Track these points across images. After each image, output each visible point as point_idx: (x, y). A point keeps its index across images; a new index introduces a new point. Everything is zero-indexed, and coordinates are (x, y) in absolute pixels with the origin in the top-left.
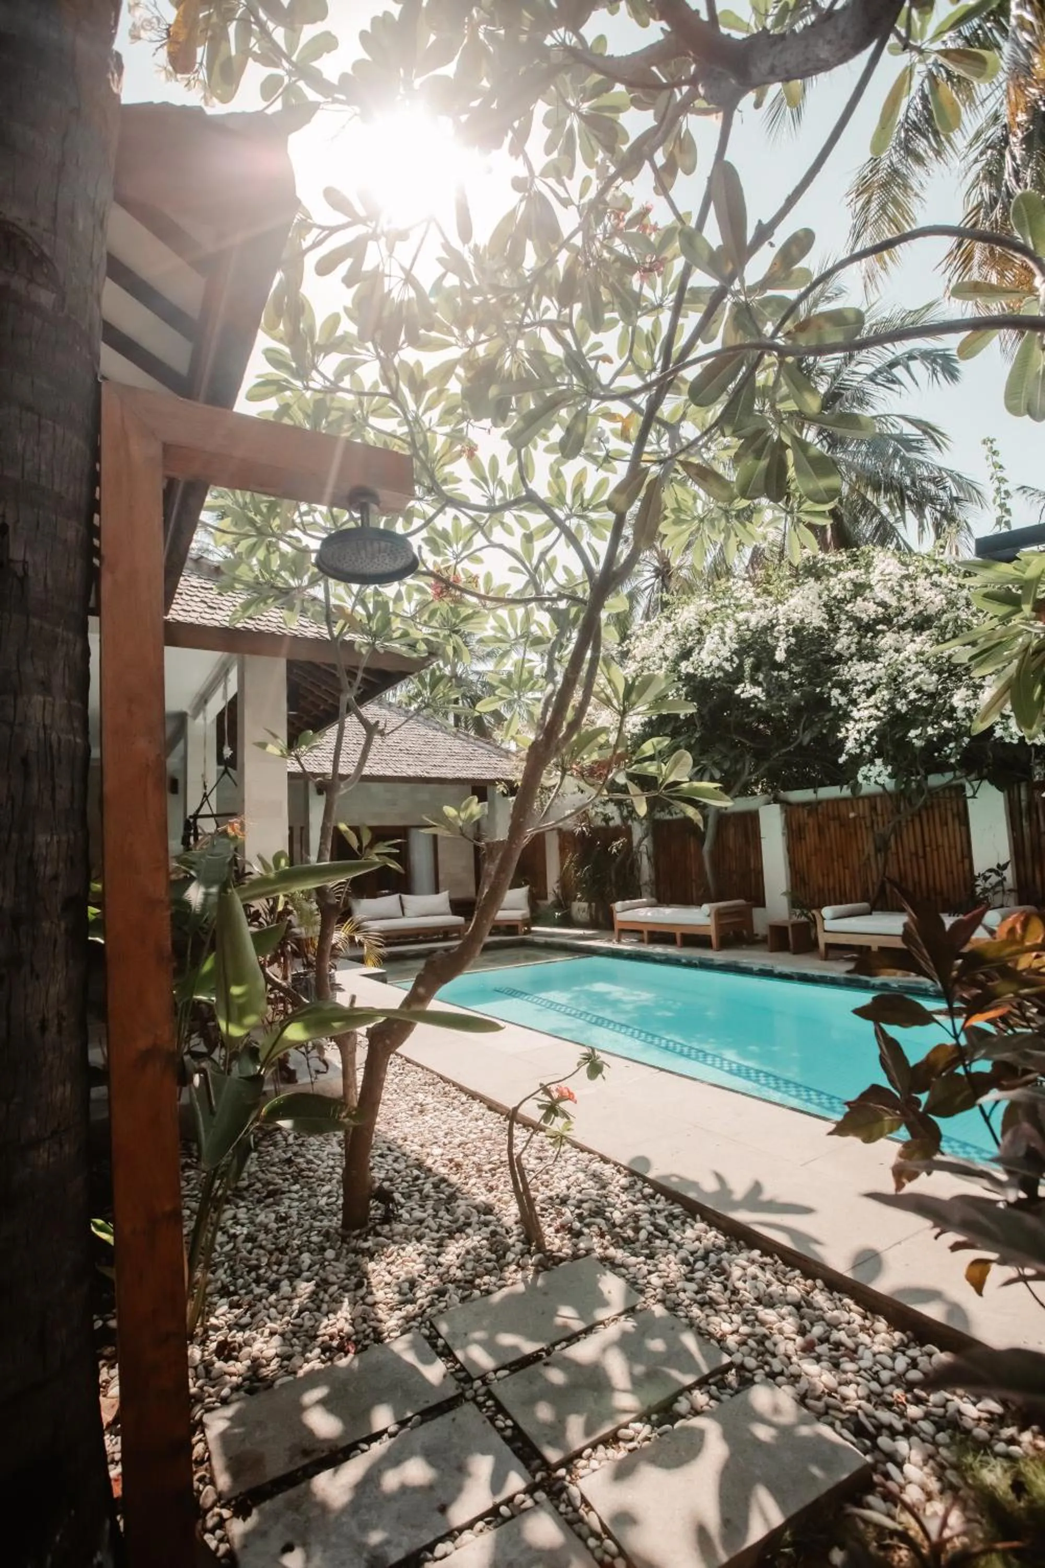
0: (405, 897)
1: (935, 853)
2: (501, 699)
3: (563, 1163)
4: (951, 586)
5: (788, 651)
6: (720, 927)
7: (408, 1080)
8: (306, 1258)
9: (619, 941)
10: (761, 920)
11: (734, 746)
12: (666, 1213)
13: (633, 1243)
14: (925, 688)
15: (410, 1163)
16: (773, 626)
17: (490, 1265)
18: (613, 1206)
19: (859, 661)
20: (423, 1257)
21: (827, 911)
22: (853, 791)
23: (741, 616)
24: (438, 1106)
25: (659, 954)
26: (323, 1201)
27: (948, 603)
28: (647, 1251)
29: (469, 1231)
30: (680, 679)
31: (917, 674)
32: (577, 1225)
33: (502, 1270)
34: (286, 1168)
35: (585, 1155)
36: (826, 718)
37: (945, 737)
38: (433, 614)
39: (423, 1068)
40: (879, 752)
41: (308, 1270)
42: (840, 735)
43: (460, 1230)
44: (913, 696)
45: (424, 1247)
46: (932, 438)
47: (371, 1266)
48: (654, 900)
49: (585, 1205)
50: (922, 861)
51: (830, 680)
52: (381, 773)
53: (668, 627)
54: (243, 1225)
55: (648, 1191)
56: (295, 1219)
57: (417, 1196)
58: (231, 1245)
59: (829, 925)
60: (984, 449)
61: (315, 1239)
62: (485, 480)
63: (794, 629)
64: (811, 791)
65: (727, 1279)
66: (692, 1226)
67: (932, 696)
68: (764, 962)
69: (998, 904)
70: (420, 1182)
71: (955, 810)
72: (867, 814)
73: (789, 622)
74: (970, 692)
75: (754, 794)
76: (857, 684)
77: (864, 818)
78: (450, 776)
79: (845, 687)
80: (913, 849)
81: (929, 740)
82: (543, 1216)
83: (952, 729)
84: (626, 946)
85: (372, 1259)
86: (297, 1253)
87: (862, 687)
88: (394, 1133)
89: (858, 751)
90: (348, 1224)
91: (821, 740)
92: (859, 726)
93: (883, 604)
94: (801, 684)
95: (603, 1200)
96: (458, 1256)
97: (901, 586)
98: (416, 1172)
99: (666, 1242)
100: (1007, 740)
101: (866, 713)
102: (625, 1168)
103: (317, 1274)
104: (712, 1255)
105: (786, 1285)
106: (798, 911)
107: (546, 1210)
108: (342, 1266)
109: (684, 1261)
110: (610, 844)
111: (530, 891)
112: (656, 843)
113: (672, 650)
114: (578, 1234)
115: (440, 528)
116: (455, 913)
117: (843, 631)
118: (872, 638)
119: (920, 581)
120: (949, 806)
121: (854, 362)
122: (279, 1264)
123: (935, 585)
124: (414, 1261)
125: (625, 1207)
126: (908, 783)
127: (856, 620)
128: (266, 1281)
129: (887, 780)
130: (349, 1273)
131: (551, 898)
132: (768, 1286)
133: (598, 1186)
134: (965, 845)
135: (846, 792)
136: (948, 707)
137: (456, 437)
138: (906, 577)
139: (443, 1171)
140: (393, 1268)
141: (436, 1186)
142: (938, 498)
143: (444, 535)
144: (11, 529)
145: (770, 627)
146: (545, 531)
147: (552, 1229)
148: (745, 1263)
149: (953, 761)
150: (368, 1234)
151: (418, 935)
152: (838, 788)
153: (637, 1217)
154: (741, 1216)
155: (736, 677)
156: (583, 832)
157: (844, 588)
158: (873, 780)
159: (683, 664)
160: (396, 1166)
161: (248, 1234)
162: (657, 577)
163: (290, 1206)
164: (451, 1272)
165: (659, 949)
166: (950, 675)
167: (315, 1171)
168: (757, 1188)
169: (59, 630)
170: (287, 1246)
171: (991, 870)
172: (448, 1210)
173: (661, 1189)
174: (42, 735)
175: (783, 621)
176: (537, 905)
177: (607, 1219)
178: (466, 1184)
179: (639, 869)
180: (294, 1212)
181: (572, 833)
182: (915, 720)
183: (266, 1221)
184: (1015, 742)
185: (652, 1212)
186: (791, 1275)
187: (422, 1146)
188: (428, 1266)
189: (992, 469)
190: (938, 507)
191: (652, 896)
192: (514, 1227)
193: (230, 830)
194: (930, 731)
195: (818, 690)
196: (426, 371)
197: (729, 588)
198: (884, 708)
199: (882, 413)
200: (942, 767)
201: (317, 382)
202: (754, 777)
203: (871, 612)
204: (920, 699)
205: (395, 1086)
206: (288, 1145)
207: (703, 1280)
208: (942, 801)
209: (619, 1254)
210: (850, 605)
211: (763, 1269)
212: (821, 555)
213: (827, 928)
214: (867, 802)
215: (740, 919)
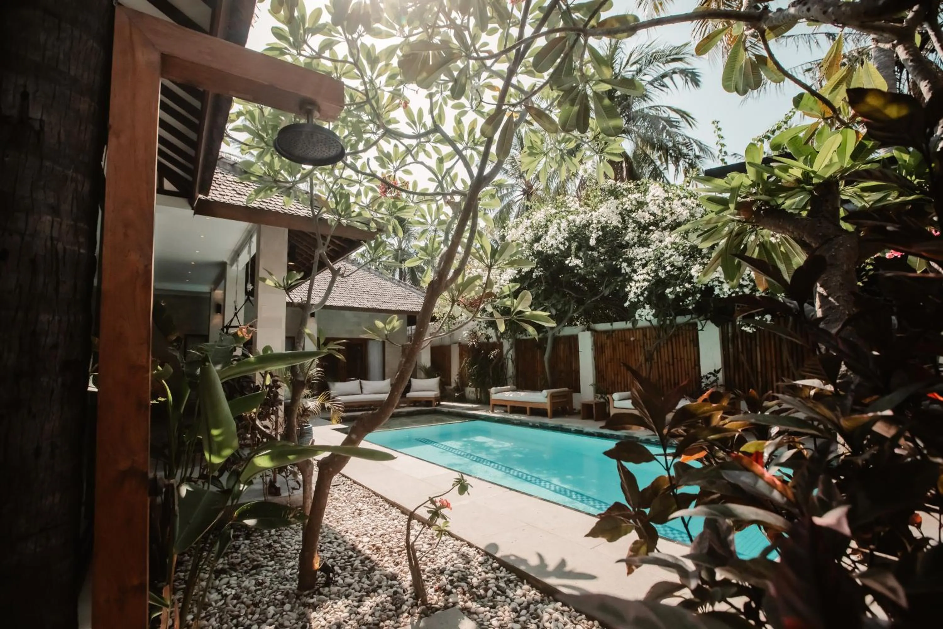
0: (364, 382)
1: (679, 363)
2: (421, 259)
3: (444, 547)
4: (692, 205)
5: (597, 239)
6: (553, 404)
7: (353, 495)
8: (272, 610)
9: (493, 411)
10: (577, 401)
11: (564, 295)
12: (506, 579)
13: (483, 598)
14: (676, 264)
15: (347, 547)
16: (590, 224)
17: (391, 613)
18: (473, 575)
19: (639, 247)
20: (348, 608)
21: (616, 396)
22: (633, 325)
23: (571, 218)
24: (370, 511)
25: (516, 420)
26: (288, 572)
27: (691, 216)
28: (491, 604)
29: (380, 591)
30: (533, 253)
31: (671, 256)
32: (449, 587)
33: (398, 617)
34: (267, 550)
35: (458, 543)
36: (618, 280)
37: (687, 293)
38: (381, 205)
39: (363, 487)
40: (648, 300)
41: (272, 618)
42: (627, 290)
43: (374, 591)
44: (669, 268)
45: (350, 601)
46: (687, 120)
47: (314, 614)
48: (515, 387)
49: (455, 574)
50: (671, 367)
51: (622, 257)
52: (350, 305)
53: (527, 223)
54: (233, 588)
55: (496, 565)
56: (268, 584)
57: (349, 568)
58: (223, 601)
59: (617, 404)
60: (714, 126)
61: (279, 597)
62: (414, 123)
63: (602, 227)
64: (609, 324)
65: (539, 621)
66: (521, 587)
67: (680, 269)
68: (578, 425)
70: (353, 559)
71: (691, 338)
72: (641, 339)
73: (599, 222)
74: (701, 267)
75: (576, 325)
76: (637, 260)
77: (639, 340)
78: (393, 309)
79: (630, 262)
80: (667, 360)
81: (677, 295)
82: (428, 581)
83: (690, 289)
84: (497, 414)
85: (314, 610)
86: (266, 606)
87: (640, 262)
88: (340, 528)
89: (636, 300)
90: (301, 587)
91: (615, 293)
92: (638, 285)
93: (653, 214)
94: (605, 259)
95: (467, 571)
96: (371, 608)
97: (664, 204)
98: (351, 553)
99: (504, 597)
100: (722, 296)
101: (642, 277)
102: (483, 551)
103: (277, 621)
104: (532, 606)
105: (576, 624)
106: (599, 396)
107: (430, 577)
108: (294, 615)
109: (514, 610)
110: (489, 353)
111: (440, 380)
112: (517, 352)
113: (529, 236)
114: (449, 593)
115: (386, 151)
117: (630, 229)
118: (647, 234)
119: (675, 202)
120: (688, 335)
121: (642, 74)
122: (253, 614)
123: (683, 204)
124: (342, 611)
125: (480, 575)
126: (664, 321)
127: (638, 223)
128: (242, 626)
129: (652, 318)
130: (298, 619)
131: (453, 385)
132: (565, 625)
133: (464, 562)
134: (696, 358)
135: (629, 325)
136: (688, 275)
137: (396, 94)
138: (667, 199)
139: (368, 552)
140: (328, 616)
141: (362, 562)
142: (688, 155)
143: (388, 156)
144: (31, 97)
145: (587, 225)
146: (450, 156)
147: (433, 590)
148: (551, 611)
149: (690, 307)
150: (314, 593)
151: (371, 405)
152: (624, 322)
153: (487, 581)
154: (552, 581)
155: (567, 254)
156: (473, 346)
157: (631, 204)
158: (644, 317)
159: (536, 245)
160: (338, 549)
161: (236, 594)
162: (524, 194)
163: (266, 576)
164: (365, 618)
165: (516, 417)
166: (691, 257)
167: (285, 552)
168: (563, 563)
169: (70, 173)
170: (260, 602)
171: (710, 373)
172: (368, 578)
173: (503, 564)
174: (49, 243)
175: (595, 221)
176: (444, 388)
177: (468, 583)
178: (382, 561)
179: (506, 369)
180: (268, 580)
181: (467, 346)
182: (669, 283)
183: (248, 585)
184: (726, 297)
185: (497, 579)
186: (579, 618)
187: (357, 536)
188: (351, 614)
189: (718, 139)
190: (687, 160)
191: (514, 385)
192: (409, 589)
193: (239, 333)
194: (678, 289)
195: (614, 263)
196: (378, 51)
197: (565, 201)
198: (652, 275)
199: (657, 104)
200: (684, 312)
201: (307, 51)
202: (575, 315)
203: (646, 218)
204: (673, 270)
205: (345, 498)
206: (271, 536)
207: (524, 622)
208: (684, 332)
209: (473, 605)
210: (634, 214)
211: (562, 614)
212: (618, 184)
213: (615, 406)
214: (641, 331)
215: (565, 400)
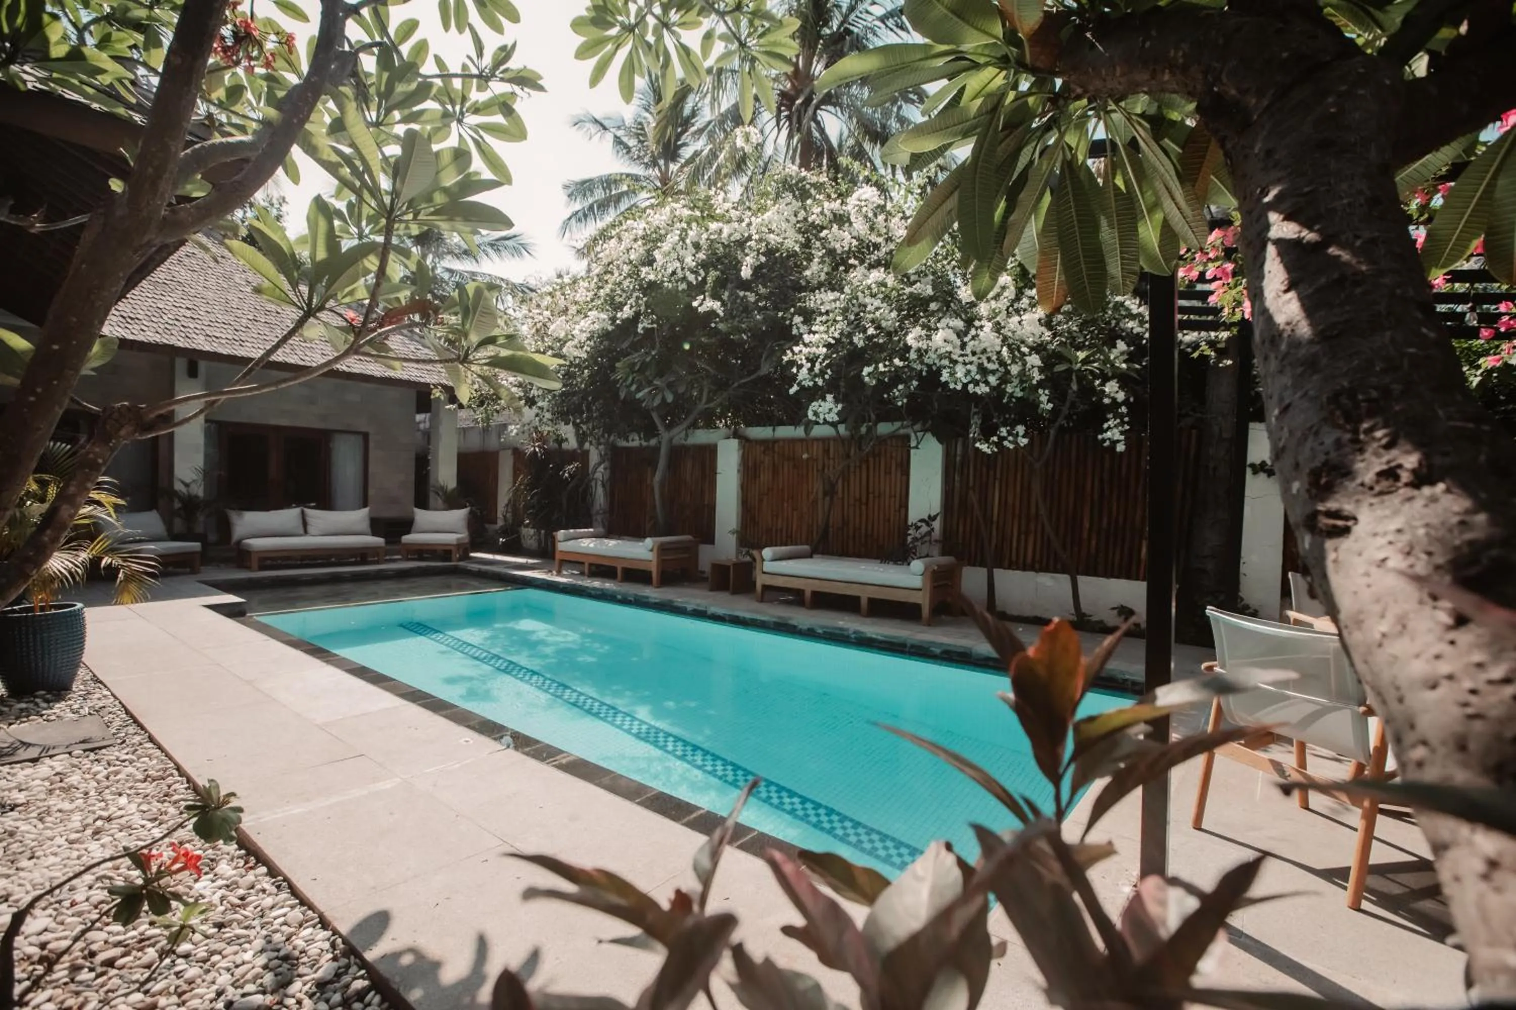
0: (312, 512)
5: (756, 269)
6: (662, 562)
9: (559, 572)
10: (707, 556)
14: (884, 324)
16: (746, 241)
21: (767, 552)
22: (806, 431)
25: (595, 589)
31: (877, 309)
37: (897, 377)
40: (832, 386)
44: (871, 331)
50: (864, 507)
51: (794, 306)
59: (769, 566)
63: (766, 248)
64: (770, 429)
67: (889, 334)
69: (924, 553)
71: (899, 460)
72: (820, 457)
73: (762, 238)
74: (924, 332)
75: (716, 427)
76: (821, 314)
77: (817, 460)
79: (808, 315)
80: (858, 496)
81: (880, 379)
83: (902, 370)
84: (565, 578)
89: (811, 384)
91: (779, 371)
92: (807, 350)
93: (857, 236)
94: (765, 308)
97: (876, 216)
100: (952, 386)
106: (744, 550)
110: (562, 469)
111: (471, 512)
112: (612, 469)
113: (636, 254)
116: (374, 533)
117: (815, 259)
118: (843, 270)
120: (894, 454)
126: (857, 430)
127: (831, 252)
129: (836, 419)
131: (500, 523)
134: (904, 494)
135: (800, 432)
136: (901, 345)
145: (741, 244)
149: (900, 405)
151: (331, 556)
152: (792, 428)
155: (697, 289)
156: (535, 452)
158: (822, 417)
159: (645, 270)
165: (596, 584)
166: (909, 314)
171: (922, 521)
175: (755, 237)
176: (479, 528)
179: (592, 497)
181: (525, 453)
182: (869, 357)
184: (959, 387)
194: (881, 367)
195: (780, 314)
200: (889, 413)
203: (845, 243)
204: (877, 336)
208: (888, 449)
210: (826, 232)
212: (804, 173)
213: (765, 569)
214: (821, 444)
215: (686, 555)
